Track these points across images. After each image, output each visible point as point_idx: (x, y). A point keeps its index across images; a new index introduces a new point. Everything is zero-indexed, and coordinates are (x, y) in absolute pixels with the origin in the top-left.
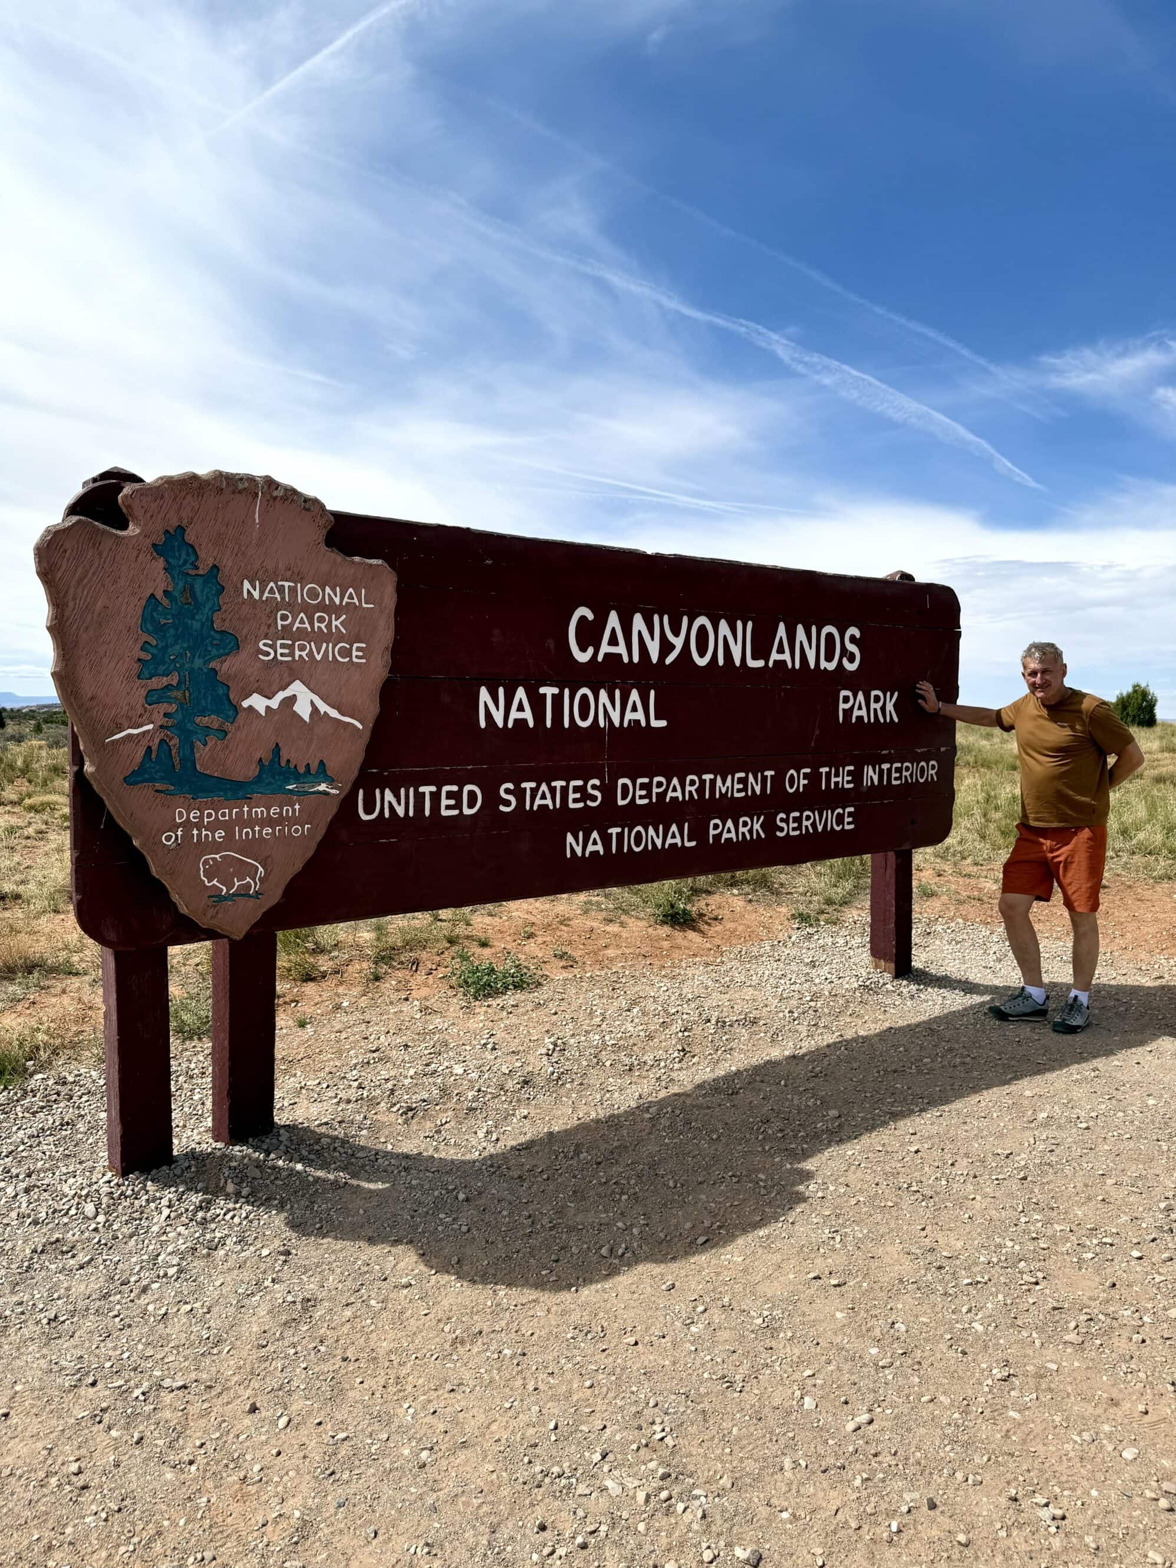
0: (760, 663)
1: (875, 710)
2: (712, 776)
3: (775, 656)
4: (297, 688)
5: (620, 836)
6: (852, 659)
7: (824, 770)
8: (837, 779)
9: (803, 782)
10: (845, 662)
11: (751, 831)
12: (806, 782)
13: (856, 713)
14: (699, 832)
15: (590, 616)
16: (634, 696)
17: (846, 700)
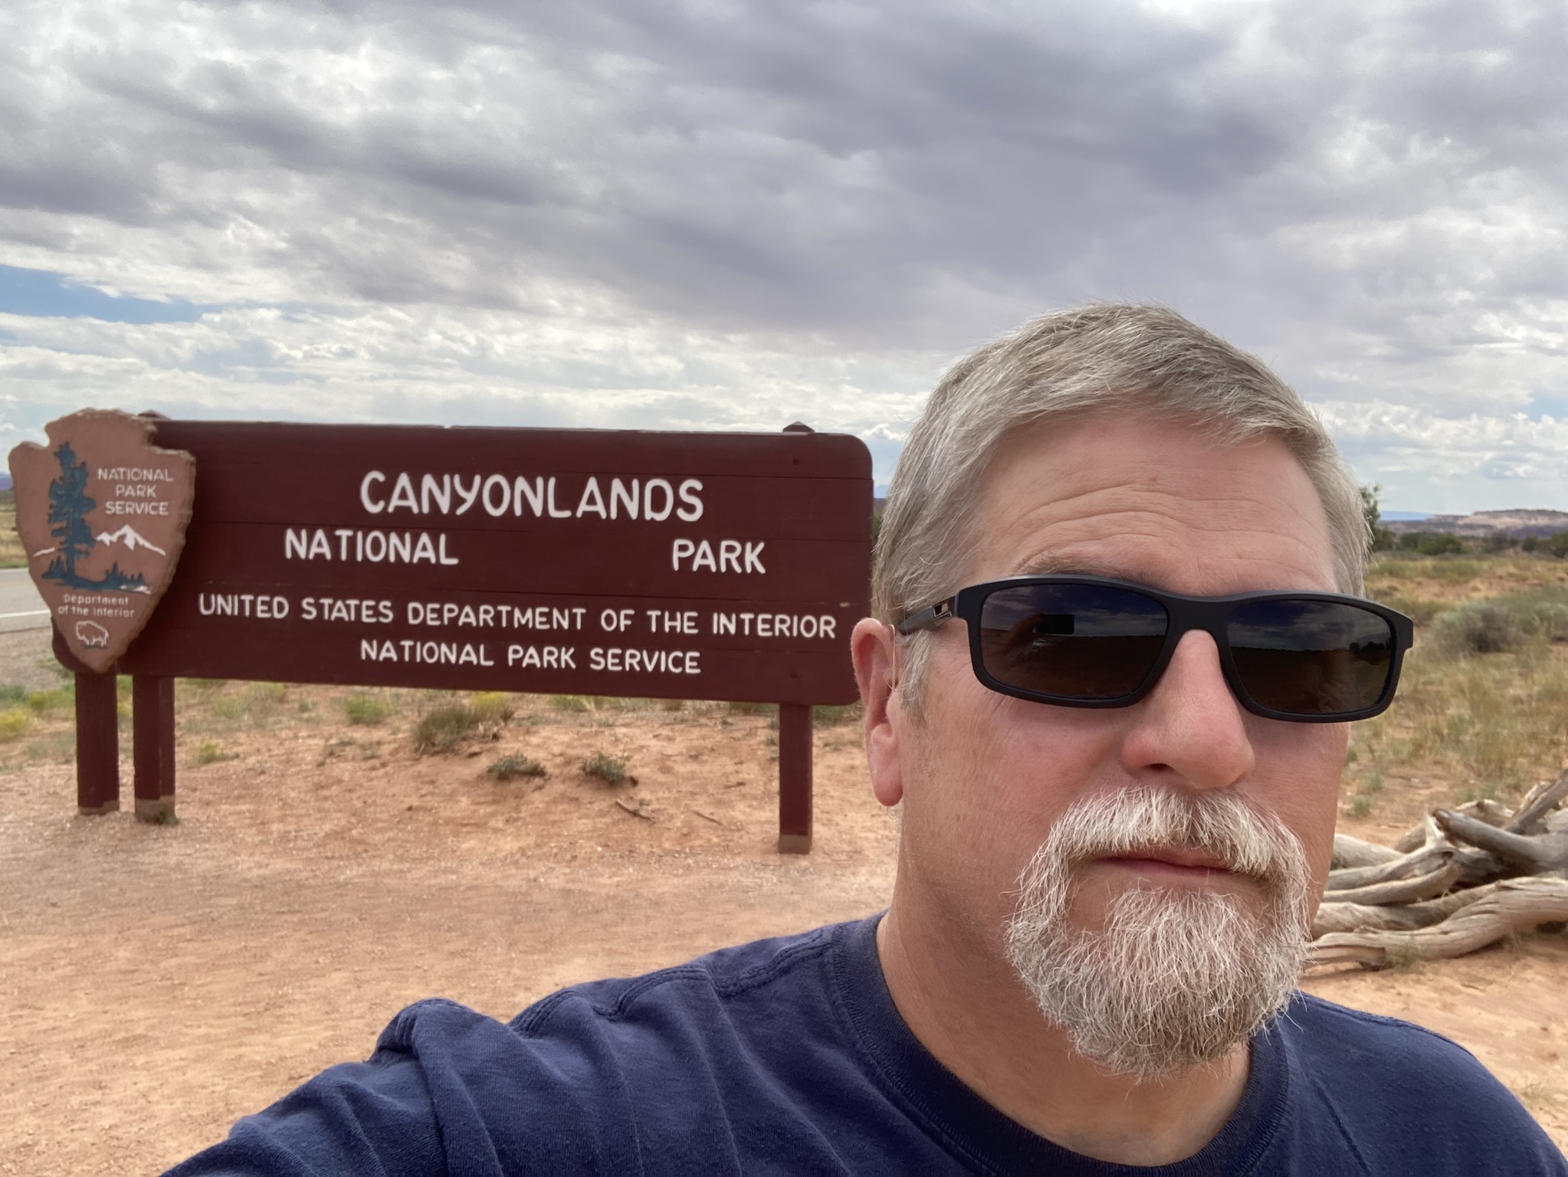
0: (567, 514)
1: (728, 561)
2: (509, 608)
3: (583, 507)
4: (127, 530)
5: (413, 649)
6: (690, 509)
7: (654, 614)
8: (673, 624)
9: (623, 623)
10: (681, 514)
11: (558, 660)
12: (629, 622)
13: (698, 562)
14: (497, 653)
15: (381, 477)
16: (425, 538)
17: (683, 548)
